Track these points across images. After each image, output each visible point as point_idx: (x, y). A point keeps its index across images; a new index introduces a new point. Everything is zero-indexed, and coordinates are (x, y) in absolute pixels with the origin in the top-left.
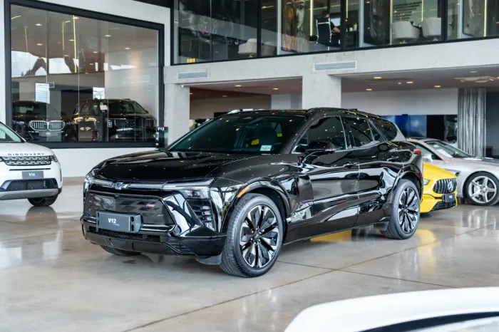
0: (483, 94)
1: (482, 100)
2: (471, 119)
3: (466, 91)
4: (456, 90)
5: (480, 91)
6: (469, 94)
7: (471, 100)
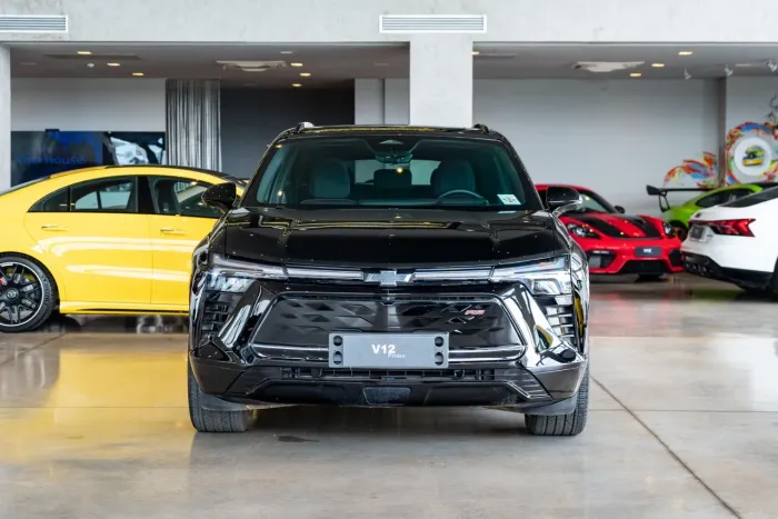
0: (213, 91)
1: (214, 103)
2: (192, 141)
3: (180, 85)
4: (162, 82)
5: (208, 85)
6: (186, 92)
7: (191, 104)
